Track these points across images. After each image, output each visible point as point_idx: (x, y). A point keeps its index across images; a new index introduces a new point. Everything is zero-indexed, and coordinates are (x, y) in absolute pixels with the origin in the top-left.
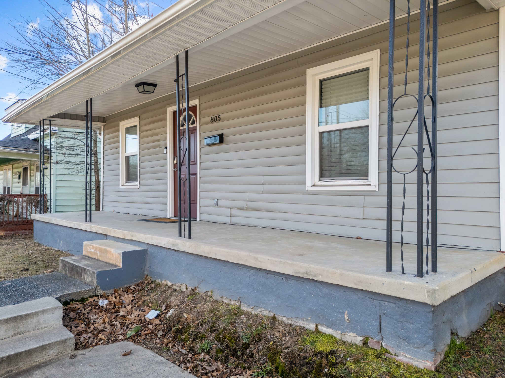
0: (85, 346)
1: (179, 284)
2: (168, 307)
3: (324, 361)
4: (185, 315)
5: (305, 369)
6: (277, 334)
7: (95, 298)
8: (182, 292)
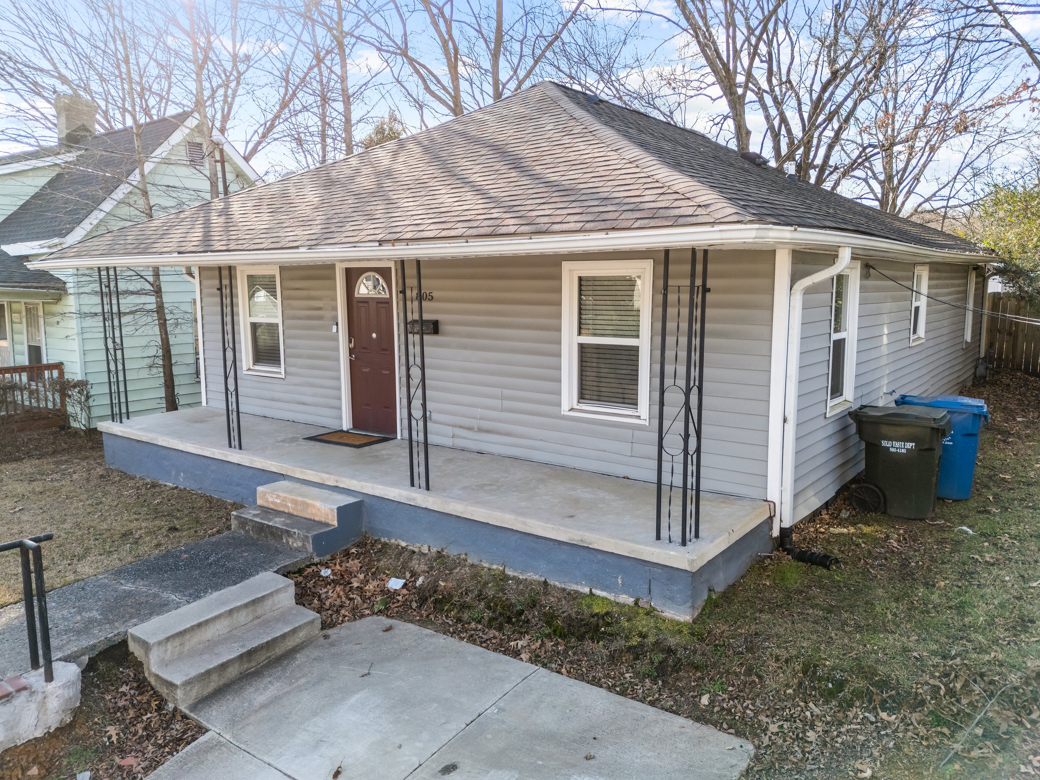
0: (332, 625)
1: (418, 545)
2: (414, 575)
3: (601, 622)
4: (442, 584)
5: (583, 630)
6: (552, 599)
7: (314, 568)
8: (425, 555)
